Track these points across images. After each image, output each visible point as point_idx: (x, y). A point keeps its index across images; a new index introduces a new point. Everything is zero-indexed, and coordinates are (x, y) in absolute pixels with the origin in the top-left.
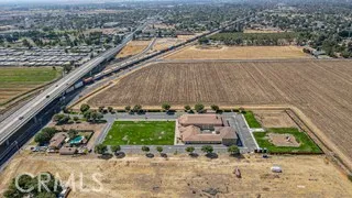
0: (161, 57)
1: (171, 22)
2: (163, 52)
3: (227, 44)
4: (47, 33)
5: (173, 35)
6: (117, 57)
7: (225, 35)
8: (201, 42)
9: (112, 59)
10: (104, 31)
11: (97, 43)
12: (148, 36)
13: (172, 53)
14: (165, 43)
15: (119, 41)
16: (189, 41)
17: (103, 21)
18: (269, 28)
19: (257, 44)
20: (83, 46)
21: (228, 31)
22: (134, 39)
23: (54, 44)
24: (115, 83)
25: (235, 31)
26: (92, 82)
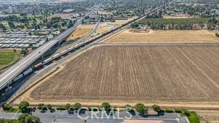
0: (102, 40)
1: (110, 10)
2: (104, 35)
3: (153, 28)
4: (22, 18)
5: (112, 19)
6: (68, 39)
7: (150, 20)
8: (133, 26)
9: (64, 41)
10: (62, 16)
11: (55, 27)
12: (93, 21)
13: (111, 36)
14: (106, 26)
15: (71, 25)
16: (124, 25)
17: (64, 9)
18: (181, 15)
19: (177, 29)
20: (44, 30)
21: (151, 17)
22: (83, 23)
23: (23, 27)
24: (62, 68)
25: (157, 17)
26: (41, 67)
